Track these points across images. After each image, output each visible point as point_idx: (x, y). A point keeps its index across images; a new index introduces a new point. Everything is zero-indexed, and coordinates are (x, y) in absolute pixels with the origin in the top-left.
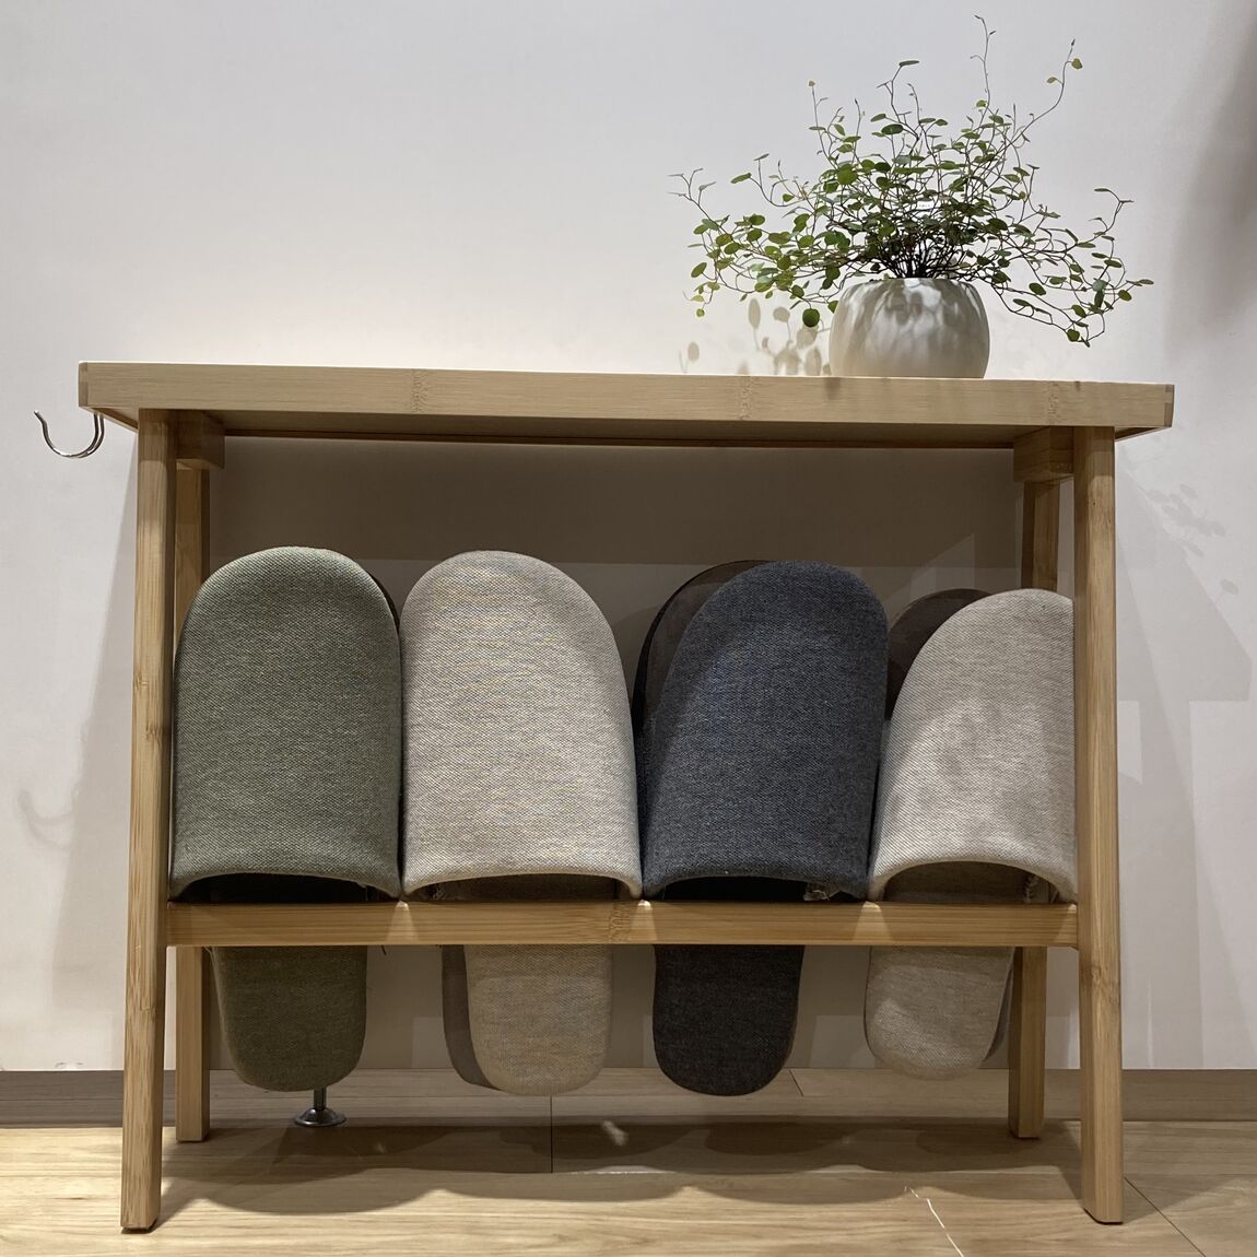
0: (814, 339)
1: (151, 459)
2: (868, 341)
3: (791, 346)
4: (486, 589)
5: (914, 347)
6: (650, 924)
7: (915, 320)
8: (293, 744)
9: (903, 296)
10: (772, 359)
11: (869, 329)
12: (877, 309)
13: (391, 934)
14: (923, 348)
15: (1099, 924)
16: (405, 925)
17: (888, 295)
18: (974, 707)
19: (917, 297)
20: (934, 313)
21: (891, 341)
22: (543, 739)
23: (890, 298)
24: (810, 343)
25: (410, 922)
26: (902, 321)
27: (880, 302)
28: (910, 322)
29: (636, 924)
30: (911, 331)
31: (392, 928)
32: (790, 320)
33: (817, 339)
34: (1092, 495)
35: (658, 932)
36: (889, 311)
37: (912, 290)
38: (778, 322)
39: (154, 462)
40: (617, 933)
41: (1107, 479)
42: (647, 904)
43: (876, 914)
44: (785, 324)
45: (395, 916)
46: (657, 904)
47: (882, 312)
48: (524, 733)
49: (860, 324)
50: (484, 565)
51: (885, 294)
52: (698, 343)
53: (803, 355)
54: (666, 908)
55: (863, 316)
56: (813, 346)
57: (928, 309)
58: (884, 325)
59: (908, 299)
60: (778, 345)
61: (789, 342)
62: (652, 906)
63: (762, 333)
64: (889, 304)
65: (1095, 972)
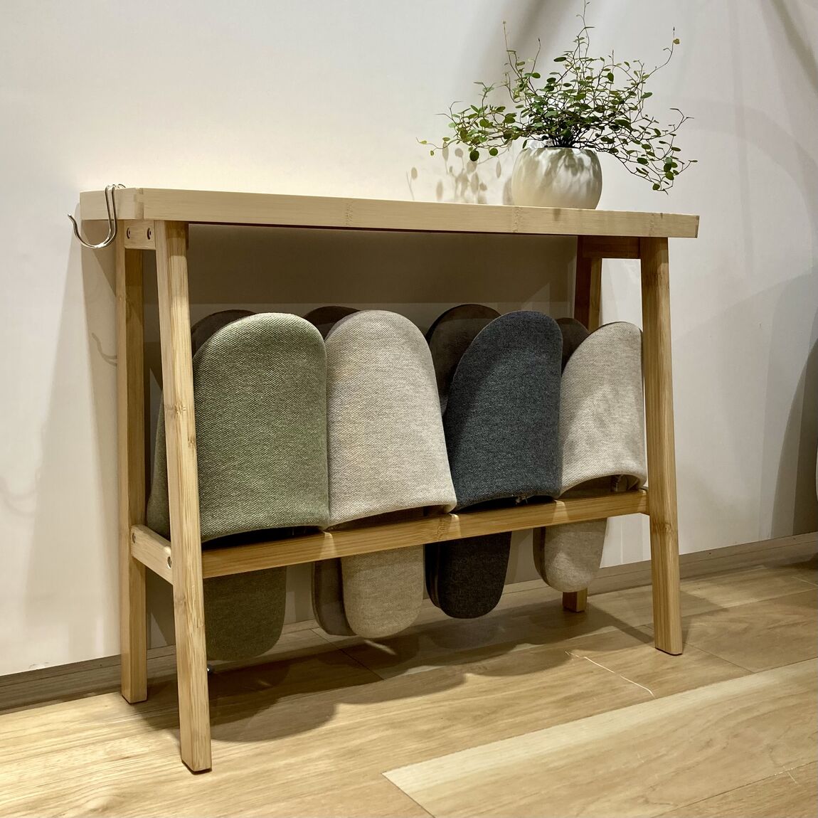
0: (475, 168)
1: (178, 254)
2: (555, 184)
3: (464, 172)
4: (379, 336)
5: (580, 188)
6: (458, 528)
7: (581, 174)
8: (285, 442)
9: (574, 159)
10: (454, 179)
11: (556, 177)
12: (559, 165)
13: (322, 553)
14: (584, 189)
15: (669, 501)
16: (329, 547)
17: (565, 157)
18: (606, 389)
19: (581, 160)
20: (589, 170)
21: (569, 185)
22: (413, 426)
23: (567, 160)
24: (473, 171)
25: (333, 545)
26: (574, 174)
27: (561, 161)
28: (579, 174)
29: (451, 529)
30: (579, 180)
31: (323, 550)
32: (463, 156)
33: (477, 169)
34: (660, 273)
35: (462, 531)
36: (567, 167)
37: (578, 156)
38: (458, 157)
39: (180, 257)
40: (441, 535)
41: (666, 264)
42: (456, 516)
43: (562, 507)
44: (460, 158)
45: (325, 542)
46: (462, 515)
47: (563, 168)
48: (403, 423)
49: (548, 173)
50: (377, 320)
51: (564, 157)
52: (416, 167)
53: (470, 177)
54: (468, 518)
55: (550, 169)
56: (474, 173)
57: (586, 168)
58: (563, 174)
59: (577, 161)
60: (457, 171)
61: (463, 169)
62: (460, 517)
63: (449, 163)
64: (567, 164)
65: (667, 526)
